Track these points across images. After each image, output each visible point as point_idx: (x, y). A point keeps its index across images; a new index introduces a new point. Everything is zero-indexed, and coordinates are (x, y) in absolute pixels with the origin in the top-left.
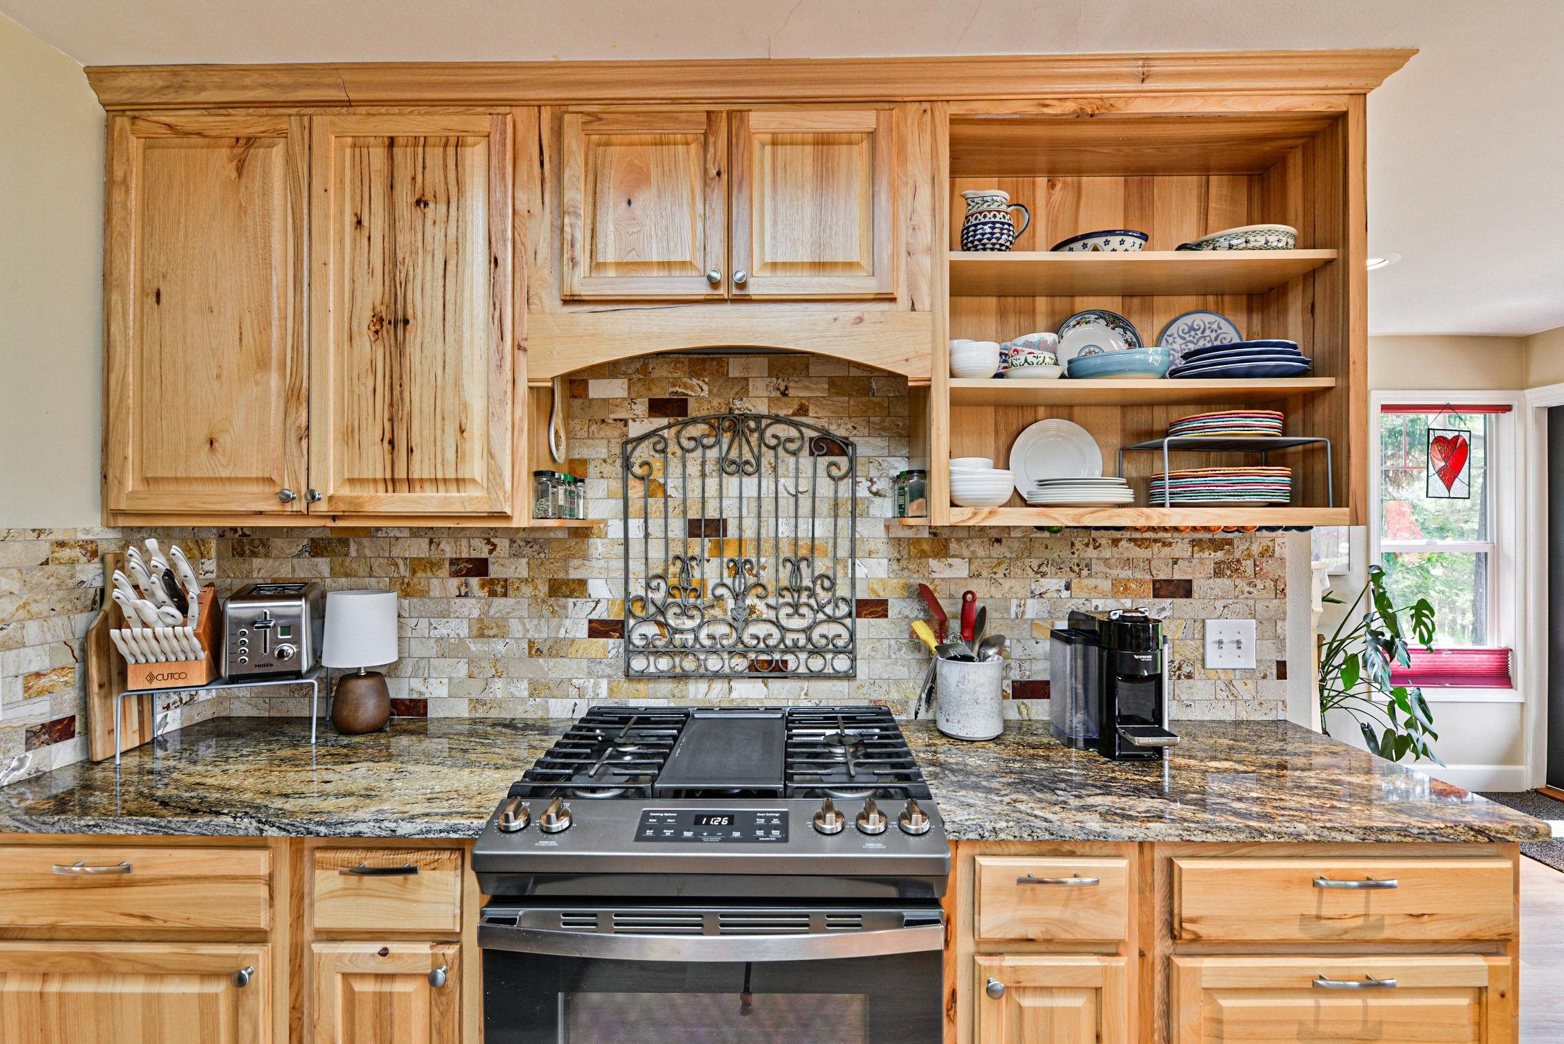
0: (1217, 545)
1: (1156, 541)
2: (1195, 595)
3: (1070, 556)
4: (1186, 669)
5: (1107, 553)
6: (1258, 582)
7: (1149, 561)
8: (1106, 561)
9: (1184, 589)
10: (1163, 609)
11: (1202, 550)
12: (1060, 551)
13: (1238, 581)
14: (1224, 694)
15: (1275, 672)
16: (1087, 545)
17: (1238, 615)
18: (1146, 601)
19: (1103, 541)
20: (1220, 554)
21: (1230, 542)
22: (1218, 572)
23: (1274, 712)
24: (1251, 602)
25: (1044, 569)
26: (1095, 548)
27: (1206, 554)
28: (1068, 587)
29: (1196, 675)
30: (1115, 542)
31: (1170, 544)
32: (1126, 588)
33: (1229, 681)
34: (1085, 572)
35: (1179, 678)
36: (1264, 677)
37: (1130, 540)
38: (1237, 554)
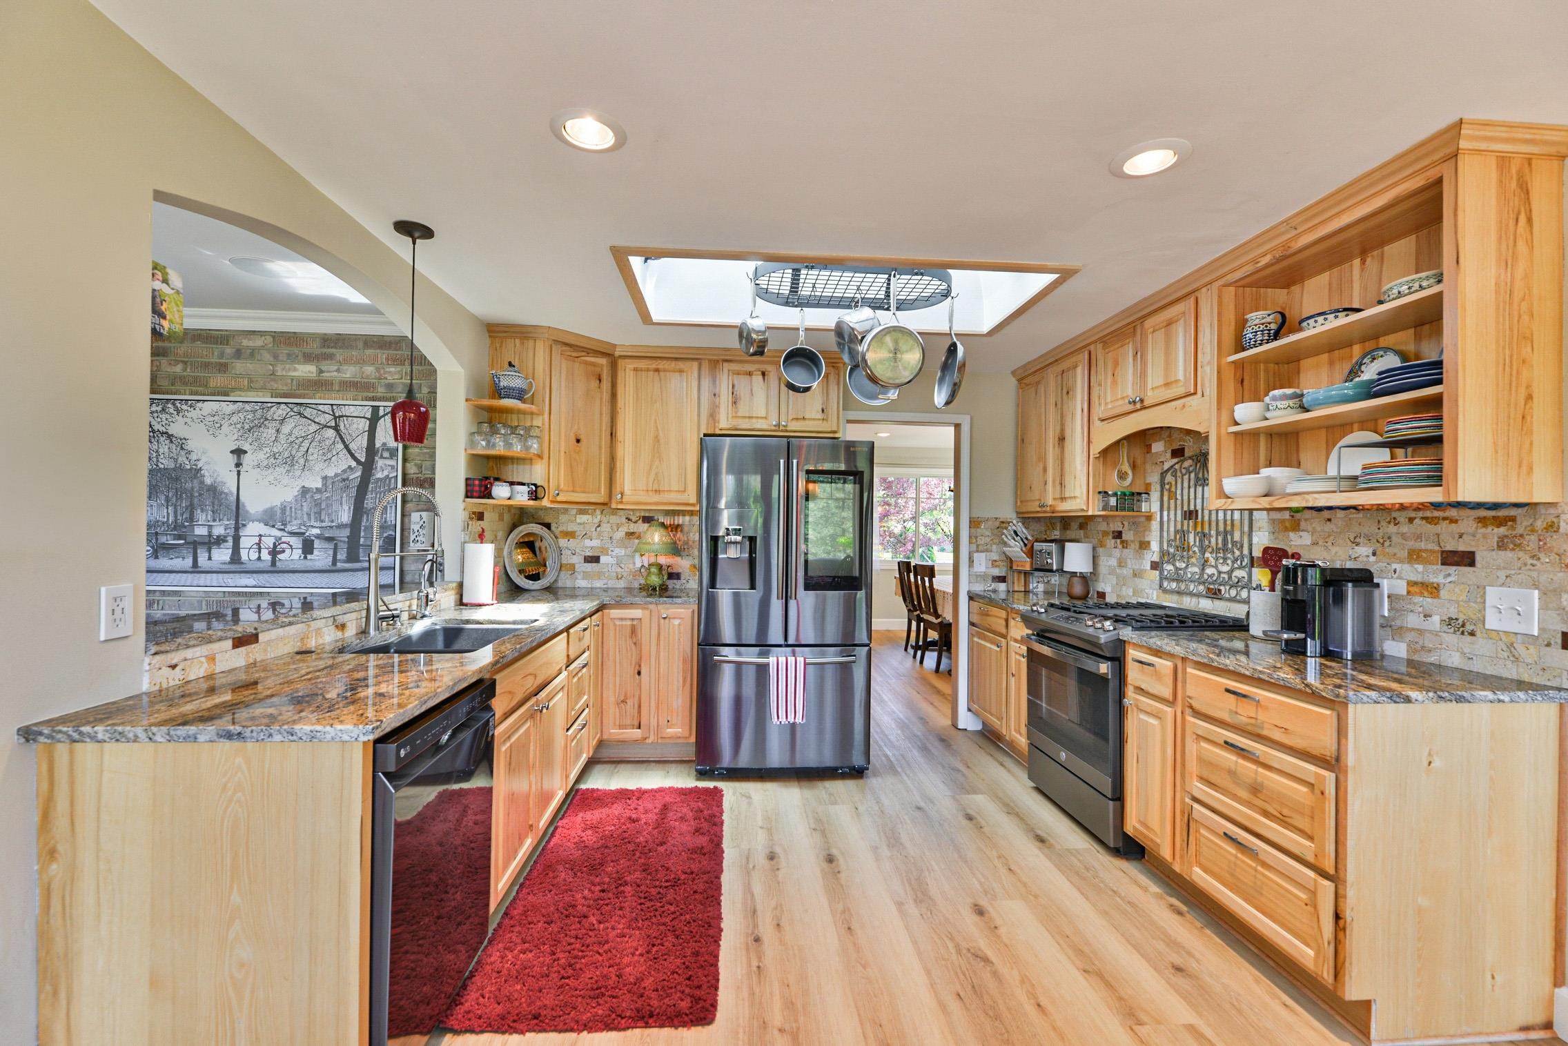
0: (1500, 522)
1: (1445, 519)
2: (1478, 564)
3: (1377, 531)
4: (1469, 627)
5: (1405, 528)
6: (1542, 556)
7: (1438, 535)
8: (1403, 535)
9: (1468, 559)
10: (1449, 575)
11: (1485, 526)
12: (1370, 527)
13: (1521, 554)
14: (1505, 654)
15: (1559, 641)
16: (1389, 522)
17: (1521, 585)
18: (1435, 567)
19: (1401, 520)
20: (1502, 530)
21: (1513, 519)
22: (1501, 545)
23: (1558, 679)
24: (1534, 574)
25: (1357, 540)
26: (1396, 524)
27: (1490, 528)
28: (1374, 554)
29: (1478, 633)
30: (1411, 520)
31: (1456, 521)
32: (1418, 557)
33: (1510, 644)
34: (1387, 544)
35: (1463, 633)
36: (1548, 645)
37: (1423, 518)
38: (1520, 530)
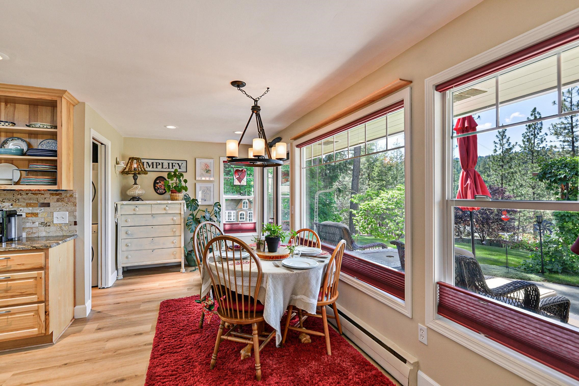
0: (57, 195)
1: (39, 193)
2: (51, 206)
3: (13, 197)
4: (48, 224)
5: (25, 196)
6: (69, 203)
7: (37, 198)
8: (24, 199)
9: (48, 205)
10: (41, 210)
11: (53, 196)
12: (10, 196)
13: (63, 203)
14: (59, 230)
15: (73, 224)
16: (18, 194)
17: (63, 211)
18: (36, 208)
19: (23, 194)
20: (58, 197)
21: (61, 194)
22: (58, 201)
23: (73, 233)
24: (67, 208)
25: (4, 201)
26: (21, 195)
27: (54, 196)
28: (12, 205)
29: (51, 225)
30: (27, 194)
31: (44, 194)
32: (30, 205)
33: (60, 226)
34: (17, 201)
35: (46, 226)
36: (71, 225)
37: (32, 193)
38: (63, 197)
